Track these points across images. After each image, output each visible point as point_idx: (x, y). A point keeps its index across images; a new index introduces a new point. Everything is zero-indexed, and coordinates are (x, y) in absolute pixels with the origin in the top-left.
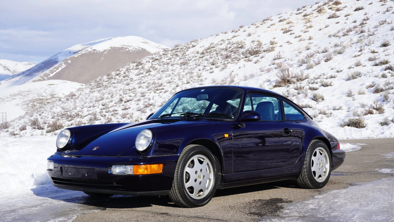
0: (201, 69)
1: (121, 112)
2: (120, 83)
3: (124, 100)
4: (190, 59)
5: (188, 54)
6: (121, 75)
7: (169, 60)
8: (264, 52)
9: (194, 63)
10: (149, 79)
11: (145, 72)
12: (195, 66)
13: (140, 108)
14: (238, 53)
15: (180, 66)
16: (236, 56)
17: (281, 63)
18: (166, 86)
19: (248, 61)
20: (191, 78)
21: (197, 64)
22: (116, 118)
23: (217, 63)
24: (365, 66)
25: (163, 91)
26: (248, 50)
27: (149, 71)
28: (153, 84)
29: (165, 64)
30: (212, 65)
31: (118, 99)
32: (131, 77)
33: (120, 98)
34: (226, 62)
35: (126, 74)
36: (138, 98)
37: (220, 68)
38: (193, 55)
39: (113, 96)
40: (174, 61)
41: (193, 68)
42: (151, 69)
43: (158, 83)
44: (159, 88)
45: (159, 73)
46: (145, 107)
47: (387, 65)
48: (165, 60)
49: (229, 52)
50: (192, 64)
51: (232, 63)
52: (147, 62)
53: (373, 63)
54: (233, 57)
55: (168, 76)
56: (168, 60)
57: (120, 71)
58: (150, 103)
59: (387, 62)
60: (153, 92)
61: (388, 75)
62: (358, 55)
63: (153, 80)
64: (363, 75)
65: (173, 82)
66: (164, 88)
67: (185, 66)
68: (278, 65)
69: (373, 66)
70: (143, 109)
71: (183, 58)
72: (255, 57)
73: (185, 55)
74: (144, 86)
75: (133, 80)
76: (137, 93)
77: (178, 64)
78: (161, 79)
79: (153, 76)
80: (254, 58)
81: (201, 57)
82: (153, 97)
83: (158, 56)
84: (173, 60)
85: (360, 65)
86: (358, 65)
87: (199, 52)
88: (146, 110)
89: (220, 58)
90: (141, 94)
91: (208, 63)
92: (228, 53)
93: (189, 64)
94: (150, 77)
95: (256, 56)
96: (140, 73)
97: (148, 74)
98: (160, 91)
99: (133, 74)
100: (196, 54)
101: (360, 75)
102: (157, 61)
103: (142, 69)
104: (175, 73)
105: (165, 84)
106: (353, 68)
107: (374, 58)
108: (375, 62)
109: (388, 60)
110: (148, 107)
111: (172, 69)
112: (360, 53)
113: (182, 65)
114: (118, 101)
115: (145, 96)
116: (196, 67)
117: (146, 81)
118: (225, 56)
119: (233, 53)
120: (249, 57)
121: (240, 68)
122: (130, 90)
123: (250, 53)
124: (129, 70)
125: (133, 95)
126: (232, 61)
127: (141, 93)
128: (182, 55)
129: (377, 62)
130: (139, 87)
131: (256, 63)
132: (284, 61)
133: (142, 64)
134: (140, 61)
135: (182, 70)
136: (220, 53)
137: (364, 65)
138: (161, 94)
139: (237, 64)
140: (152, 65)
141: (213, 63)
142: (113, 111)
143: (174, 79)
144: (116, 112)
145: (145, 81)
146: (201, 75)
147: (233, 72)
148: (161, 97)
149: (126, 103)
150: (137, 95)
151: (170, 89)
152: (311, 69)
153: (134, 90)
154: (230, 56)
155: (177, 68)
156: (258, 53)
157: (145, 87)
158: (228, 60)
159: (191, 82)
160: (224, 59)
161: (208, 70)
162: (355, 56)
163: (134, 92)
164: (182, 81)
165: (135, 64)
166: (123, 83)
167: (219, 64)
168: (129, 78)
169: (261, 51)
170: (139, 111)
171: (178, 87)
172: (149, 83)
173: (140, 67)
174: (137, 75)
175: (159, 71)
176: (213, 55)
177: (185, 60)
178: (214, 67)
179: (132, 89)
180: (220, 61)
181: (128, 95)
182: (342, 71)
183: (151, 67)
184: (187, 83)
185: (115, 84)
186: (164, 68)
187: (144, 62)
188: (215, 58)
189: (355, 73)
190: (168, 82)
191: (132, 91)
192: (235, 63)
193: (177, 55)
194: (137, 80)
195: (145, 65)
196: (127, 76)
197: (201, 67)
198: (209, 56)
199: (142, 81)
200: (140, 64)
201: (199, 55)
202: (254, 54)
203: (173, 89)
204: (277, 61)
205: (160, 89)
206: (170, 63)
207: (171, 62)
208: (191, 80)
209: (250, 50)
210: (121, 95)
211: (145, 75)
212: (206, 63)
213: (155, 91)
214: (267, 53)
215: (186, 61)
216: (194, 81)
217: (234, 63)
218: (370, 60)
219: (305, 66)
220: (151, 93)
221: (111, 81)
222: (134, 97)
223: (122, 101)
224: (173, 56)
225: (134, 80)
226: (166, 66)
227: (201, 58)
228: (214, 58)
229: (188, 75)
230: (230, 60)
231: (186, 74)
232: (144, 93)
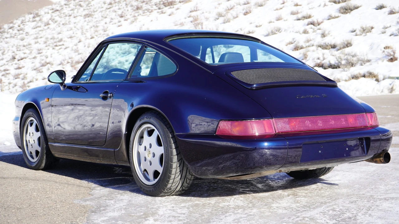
0: (108, 22)
1: (13, 72)
2: (14, 37)
3: (17, 57)
4: (95, 10)
5: (94, 5)
6: (14, 28)
7: (72, 12)
8: (179, 3)
9: (100, 14)
10: (48, 34)
11: (43, 25)
12: (101, 18)
13: (35, 68)
14: (150, 4)
15: (84, 18)
16: (148, 7)
17: (197, 16)
18: (66, 42)
19: (161, 14)
20: (96, 33)
21: (103, 16)
22: (8, 79)
23: (127, 15)
24: (287, 20)
25: (63, 47)
26: (162, 1)
27: (48, 24)
28: (52, 39)
29: (66, 16)
30: (120, 17)
31: (11, 57)
32: (26, 30)
33: (12, 56)
34: (136, 15)
35: (20, 27)
36: (33, 56)
37: (129, 21)
38: (99, 5)
39: (5, 53)
40: (78, 12)
41: (98, 20)
42: (50, 22)
43: (58, 38)
44: (58, 44)
45: (59, 26)
46: (41, 66)
47: (310, 20)
48: (66, 11)
49: (140, 2)
50: (98, 15)
51: (143, 16)
52: (45, 13)
53: (295, 17)
54: (144, 8)
55: (69, 30)
56: (71, 10)
57: (14, 24)
58: (48, 62)
59: (309, 17)
60: (51, 49)
61: (310, 31)
62: (280, 8)
63: (52, 34)
64: (283, 30)
65: (74, 36)
66: (64, 43)
67: (90, 18)
68: (194, 18)
69: (295, 20)
70: (39, 67)
71: (87, 9)
72: (169, 8)
73: (90, 5)
74: (41, 41)
75: (28, 34)
76: (32, 50)
77: (81, 16)
78: (60, 33)
79: (53, 30)
80: (167, 10)
81: (109, 7)
82: (51, 55)
83: (59, 6)
84: (76, 11)
85: (281, 19)
86: (278, 19)
87: (106, 2)
88: (42, 69)
89: (129, 10)
90: (37, 51)
91: (116, 15)
92: (139, 4)
93: (94, 16)
94: (48, 31)
95: (171, 8)
96: (37, 26)
97: (46, 27)
98: (59, 47)
99: (29, 27)
100: (103, 4)
101: (280, 31)
102: (58, 12)
103: (39, 22)
104: (78, 27)
105: (66, 39)
106: (273, 22)
107: (296, 12)
108: (297, 17)
109: (311, 15)
110: (45, 65)
111: (75, 22)
112: (283, 5)
113: (86, 17)
114: (11, 59)
115: (42, 53)
116: (102, 20)
117: (44, 35)
118: (136, 7)
119: (144, 4)
120: (163, 8)
121: (152, 21)
122: (24, 46)
123: (164, 3)
124: (25, 22)
125: (27, 51)
126: (143, 13)
127: (37, 49)
128: (87, 6)
129: (300, 16)
130: (36, 43)
131: (170, 15)
132: (201, 14)
133: (39, 16)
134: (37, 12)
135: (86, 23)
136: (130, 4)
137: (285, 19)
138: (60, 51)
139: (148, 16)
140: (52, 16)
141: (121, 15)
142: (5, 70)
143: (76, 34)
144: (7, 72)
145: (42, 35)
146: (108, 29)
147: (144, 25)
148: (60, 54)
149: (19, 61)
150: (32, 52)
151: (71, 45)
152: (228, 23)
153: (29, 46)
154: (141, 7)
155: (80, 20)
156: (173, 4)
157: (42, 43)
158: (138, 12)
159: (95, 37)
160: (134, 10)
161: (115, 24)
162: (277, 9)
163: (29, 48)
164: (86, 36)
165: (32, 16)
166: (17, 38)
167: (128, 16)
168: (24, 31)
169: (176, 2)
170: (35, 70)
171: (81, 43)
172: (47, 38)
173: (37, 19)
174: (34, 28)
175: (59, 24)
176: (121, 6)
177: (90, 11)
178: (122, 19)
179: (27, 45)
180: (129, 13)
181: (22, 52)
182: (261, 26)
183: (50, 19)
184: (91, 38)
185: (8, 39)
186: (65, 20)
187: (42, 14)
188: (125, 9)
189: (274, 28)
190: (69, 37)
191: (27, 47)
192: (147, 15)
193: (80, 5)
194: (33, 34)
195: (43, 16)
196: (21, 30)
197: (108, 20)
198: (117, 7)
199: (39, 35)
200: (37, 15)
201: (106, 6)
202: (169, 5)
203: (75, 45)
204: (193, 14)
205: (60, 45)
206: (72, 14)
207: (74, 13)
208: (95, 34)
209: (165, 1)
210: (14, 52)
211: (44, 28)
212: (113, 15)
213: (54, 47)
214: (183, 4)
215: (90, 13)
216: (99, 36)
217: (145, 15)
218: (293, 13)
219: (221, 19)
220: (48, 49)
221: (3, 35)
222: (29, 54)
223: (15, 59)
224: (76, 6)
225: (30, 34)
226: (67, 18)
227: (109, 9)
228: (122, 10)
229: (93, 29)
230: (140, 12)
231: (90, 28)
232: (41, 50)
